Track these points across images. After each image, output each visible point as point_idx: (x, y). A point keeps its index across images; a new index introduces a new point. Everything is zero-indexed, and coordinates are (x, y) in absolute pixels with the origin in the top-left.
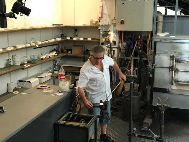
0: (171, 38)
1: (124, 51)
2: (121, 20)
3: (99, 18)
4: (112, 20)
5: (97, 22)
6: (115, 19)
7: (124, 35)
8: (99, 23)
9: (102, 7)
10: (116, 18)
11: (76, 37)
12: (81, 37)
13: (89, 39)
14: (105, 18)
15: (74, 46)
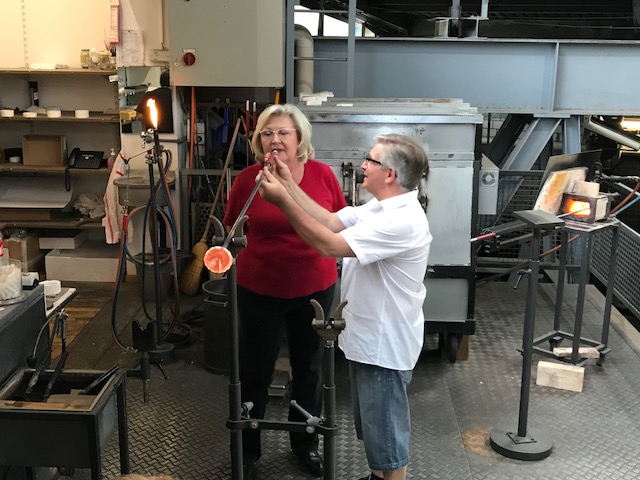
0: (339, 110)
1: (202, 151)
2: (185, 51)
3: (112, 43)
4: (156, 52)
5: (105, 59)
6: (164, 49)
7: (197, 101)
8: (113, 62)
9: (119, 8)
10: (167, 45)
11: (34, 107)
12: (53, 108)
13: (82, 114)
14: (129, 44)
15: (28, 137)
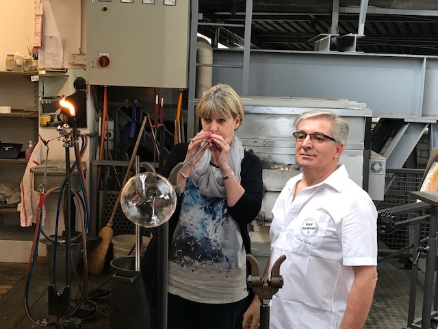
1: (111, 145)
2: (101, 55)
3: (34, 47)
4: (74, 56)
6: (81, 53)
7: (109, 100)
8: (34, 64)
9: (43, 16)
13: (5, 110)
14: (51, 48)
